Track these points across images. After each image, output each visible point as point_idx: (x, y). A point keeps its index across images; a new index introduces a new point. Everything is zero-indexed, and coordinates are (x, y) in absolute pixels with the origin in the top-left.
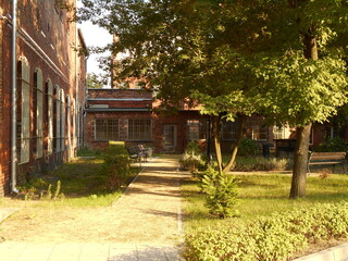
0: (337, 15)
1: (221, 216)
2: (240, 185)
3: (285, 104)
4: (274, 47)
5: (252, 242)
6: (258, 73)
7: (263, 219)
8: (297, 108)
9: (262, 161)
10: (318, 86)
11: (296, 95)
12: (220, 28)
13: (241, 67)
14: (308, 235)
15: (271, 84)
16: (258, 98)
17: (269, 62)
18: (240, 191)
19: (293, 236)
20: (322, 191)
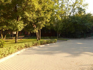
1: (2, 47)
2: (6, 42)
3: (14, 28)
4: (12, 19)
5: (7, 51)
6: (9, 23)
7: (9, 47)
8: (16, 29)
9: (11, 38)
10: (19, 25)
11: (16, 27)
12: (2, 14)
13: (6, 21)
14: (17, 49)
15: (11, 25)
16: (9, 27)
17: (11, 21)
19: (15, 49)
20: (20, 42)
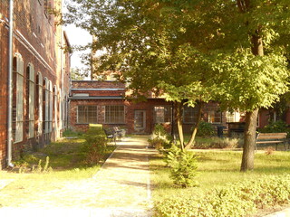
0: (279, 18)
1: (184, 186)
2: (199, 160)
3: (236, 92)
4: (227, 45)
5: (210, 207)
6: (214, 66)
7: (219, 188)
8: (247, 96)
9: (217, 140)
10: (263, 77)
11: (246, 85)
12: (182, 30)
13: (200, 61)
14: (256, 202)
15: (225, 76)
16: (214, 88)
17: (223, 58)
18: (199, 165)
19: (244, 203)
20: (268, 165)
